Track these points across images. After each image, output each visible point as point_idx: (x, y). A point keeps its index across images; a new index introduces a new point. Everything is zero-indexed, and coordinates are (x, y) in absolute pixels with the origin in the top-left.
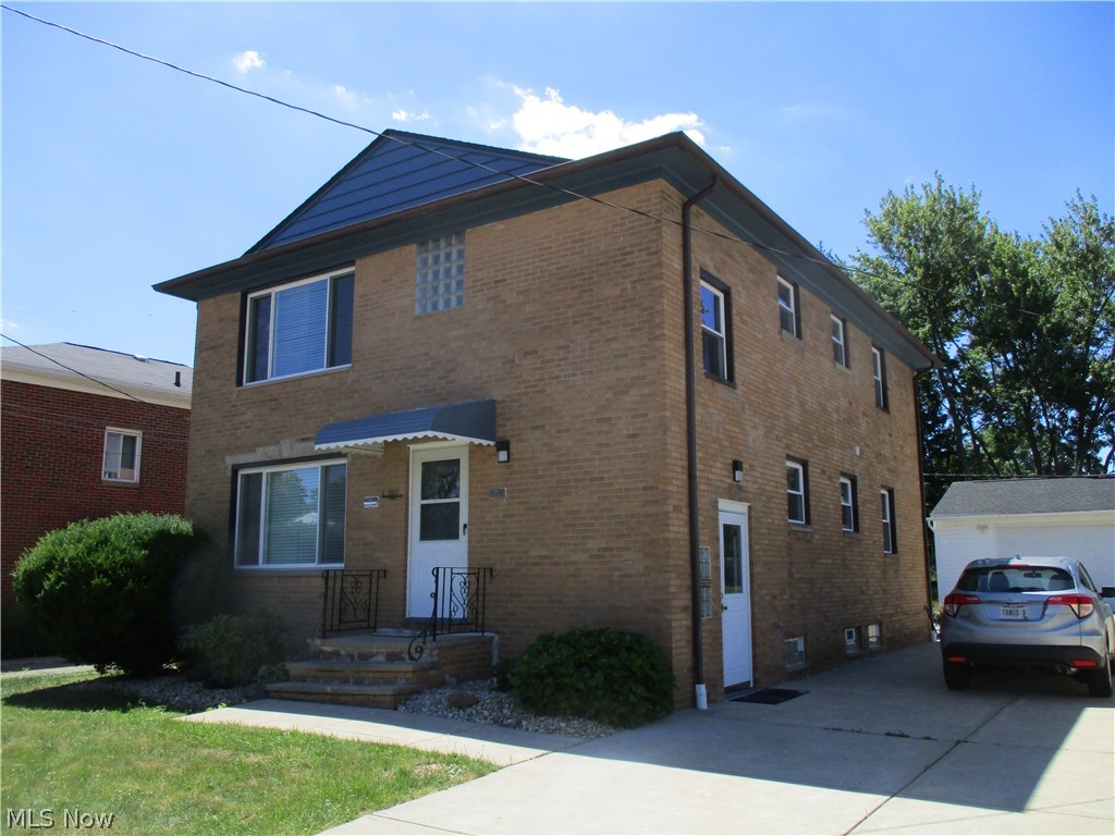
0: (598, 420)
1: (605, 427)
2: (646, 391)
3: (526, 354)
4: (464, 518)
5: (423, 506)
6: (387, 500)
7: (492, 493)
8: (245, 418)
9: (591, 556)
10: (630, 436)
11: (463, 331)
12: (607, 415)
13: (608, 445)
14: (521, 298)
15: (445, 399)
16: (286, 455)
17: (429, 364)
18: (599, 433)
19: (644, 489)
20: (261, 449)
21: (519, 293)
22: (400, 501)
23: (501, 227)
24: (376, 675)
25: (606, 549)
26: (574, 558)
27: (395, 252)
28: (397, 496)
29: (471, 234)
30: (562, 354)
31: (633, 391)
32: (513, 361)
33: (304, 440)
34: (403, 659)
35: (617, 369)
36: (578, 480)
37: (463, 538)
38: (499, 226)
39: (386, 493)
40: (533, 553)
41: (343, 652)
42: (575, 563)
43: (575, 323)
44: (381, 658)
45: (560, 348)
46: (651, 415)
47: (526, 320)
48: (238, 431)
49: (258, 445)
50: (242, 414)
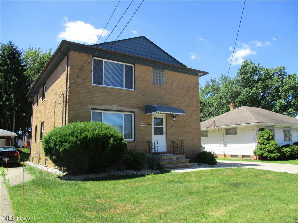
0: (190, 116)
1: (191, 117)
2: (197, 112)
3: (177, 100)
4: (164, 130)
5: (155, 127)
6: (147, 125)
7: (172, 126)
8: (96, 95)
9: (190, 140)
10: (195, 119)
11: (164, 91)
12: (192, 115)
13: (192, 120)
14: (176, 89)
15: (161, 105)
16: (114, 109)
17: (157, 96)
18: (190, 118)
19: (198, 128)
20: (104, 106)
21: (176, 87)
22: (150, 125)
23: (172, 72)
24: (182, 162)
25: (192, 138)
26: (187, 140)
27: (147, 67)
28: (149, 124)
29: (166, 71)
30: (184, 102)
31: (195, 112)
32: (175, 100)
33: (120, 106)
34: (180, 159)
35: (193, 107)
36: (187, 126)
37: (165, 135)
38: (171, 72)
39: (147, 123)
40: (180, 139)
41: (166, 159)
42: (187, 141)
43: (186, 97)
44: (175, 159)
45: (184, 101)
46: (198, 116)
47: (177, 93)
48: (94, 98)
49: (103, 104)
50: (94, 93)
